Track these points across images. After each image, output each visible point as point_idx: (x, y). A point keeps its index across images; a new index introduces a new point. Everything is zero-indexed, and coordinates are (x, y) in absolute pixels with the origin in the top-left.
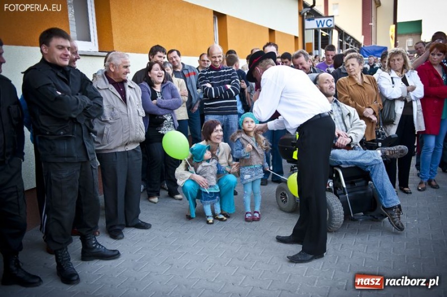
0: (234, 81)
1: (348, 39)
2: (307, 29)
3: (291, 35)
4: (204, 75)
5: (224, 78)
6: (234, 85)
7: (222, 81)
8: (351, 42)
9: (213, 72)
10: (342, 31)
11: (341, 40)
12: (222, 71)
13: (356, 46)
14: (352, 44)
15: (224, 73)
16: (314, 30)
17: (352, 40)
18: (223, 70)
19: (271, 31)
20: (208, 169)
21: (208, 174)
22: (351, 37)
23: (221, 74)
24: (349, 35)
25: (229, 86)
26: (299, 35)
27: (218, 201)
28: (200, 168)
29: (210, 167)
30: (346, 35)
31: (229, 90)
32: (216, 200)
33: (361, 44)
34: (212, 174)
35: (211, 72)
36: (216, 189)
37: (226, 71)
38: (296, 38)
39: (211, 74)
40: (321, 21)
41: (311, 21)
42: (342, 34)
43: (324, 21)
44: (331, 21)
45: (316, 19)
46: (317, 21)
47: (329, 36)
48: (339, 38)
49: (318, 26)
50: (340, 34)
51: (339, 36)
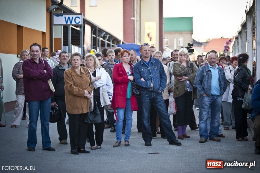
1: (103, 35)
2: (55, 25)
3: (38, 31)
8: (108, 38)
10: (96, 27)
11: (95, 36)
14: (108, 40)
16: (63, 26)
17: (108, 36)
22: (107, 33)
24: (104, 31)
26: (47, 31)
30: (101, 31)
33: (120, 41)
38: (43, 33)
40: (69, 18)
41: (59, 17)
42: (95, 30)
43: (73, 18)
44: (79, 18)
45: (64, 16)
46: (65, 18)
47: (81, 31)
48: (92, 33)
49: (67, 22)
50: (93, 30)
51: (92, 32)
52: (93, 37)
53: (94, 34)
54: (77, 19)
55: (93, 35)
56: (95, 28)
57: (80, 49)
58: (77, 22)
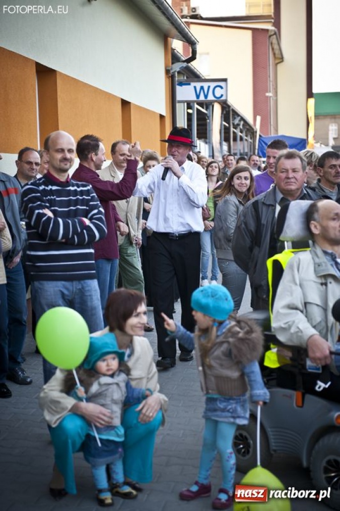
0: (95, 211)
1: (236, 122)
2: (178, 102)
3: (154, 113)
4: (38, 191)
5: (76, 203)
6: (97, 219)
7: (72, 208)
8: (241, 127)
9: (54, 188)
10: (229, 107)
11: (227, 125)
12: (72, 188)
13: (246, 136)
14: (241, 132)
15: (75, 193)
16: (186, 104)
17: (242, 123)
18: (73, 186)
19: (125, 104)
20: (110, 390)
21: (108, 401)
23: (69, 193)
24: (238, 115)
25: (87, 222)
26: (167, 112)
27: (120, 458)
28: (95, 388)
29: (115, 387)
30: (236, 114)
31: (89, 229)
32: (117, 456)
33: (256, 132)
34: (115, 402)
35: (50, 187)
36: (118, 436)
37: (78, 189)
38: (162, 117)
39: (52, 192)
40: (202, 88)
41: (183, 86)
42: (228, 113)
43: (209, 87)
44: (221, 87)
45: (193, 84)
46: (195, 87)
47: (208, 115)
48: (223, 119)
49: (198, 96)
50: (225, 112)
51: (223, 116)
52: (225, 125)
53: (225, 121)
54: (218, 89)
55: (224, 123)
56: (227, 110)
57: (207, 146)
58: (218, 95)
